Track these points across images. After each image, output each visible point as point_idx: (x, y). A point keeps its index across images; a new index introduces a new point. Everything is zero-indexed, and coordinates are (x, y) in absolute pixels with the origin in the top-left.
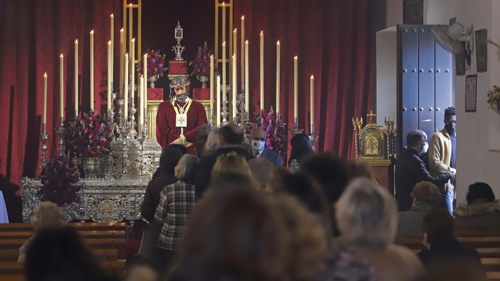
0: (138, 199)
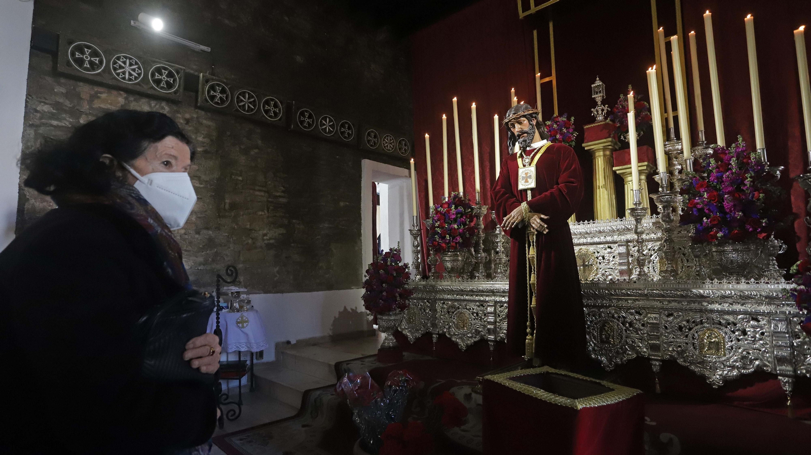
0: (500, 309)
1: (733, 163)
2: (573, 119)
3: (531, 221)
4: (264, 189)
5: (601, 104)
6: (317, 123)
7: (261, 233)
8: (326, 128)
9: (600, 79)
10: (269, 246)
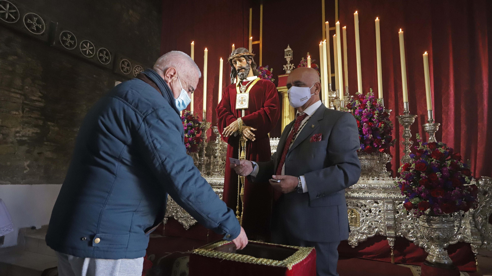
1: (368, 104)
2: (272, 69)
3: (244, 132)
4: (20, 92)
5: (290, 63)
6: (78, 44)
7: (13, 130)
8: (86, 50)
9: (290, 47)
10: (21, 143)
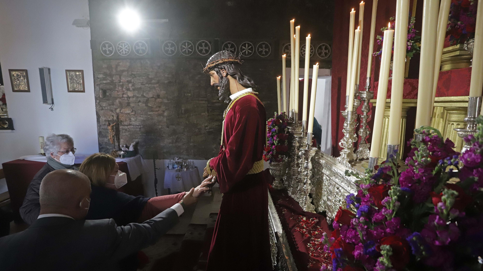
6: (238, 49)
7: (204, 125)
8: (246, 51)
10: (209, 133)
